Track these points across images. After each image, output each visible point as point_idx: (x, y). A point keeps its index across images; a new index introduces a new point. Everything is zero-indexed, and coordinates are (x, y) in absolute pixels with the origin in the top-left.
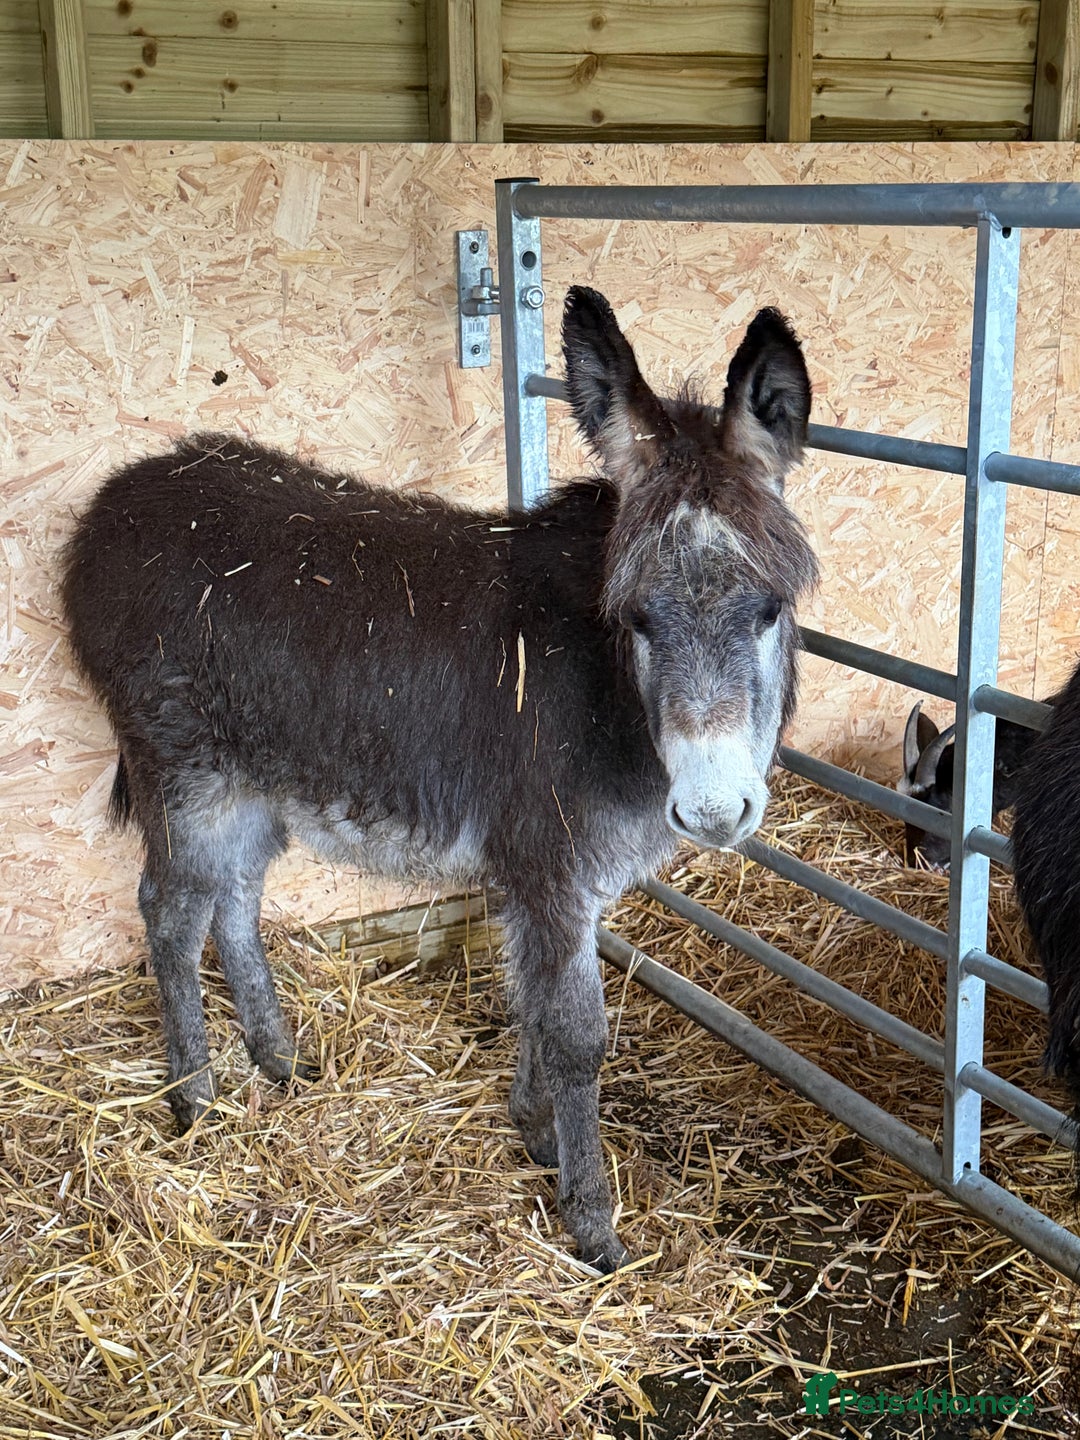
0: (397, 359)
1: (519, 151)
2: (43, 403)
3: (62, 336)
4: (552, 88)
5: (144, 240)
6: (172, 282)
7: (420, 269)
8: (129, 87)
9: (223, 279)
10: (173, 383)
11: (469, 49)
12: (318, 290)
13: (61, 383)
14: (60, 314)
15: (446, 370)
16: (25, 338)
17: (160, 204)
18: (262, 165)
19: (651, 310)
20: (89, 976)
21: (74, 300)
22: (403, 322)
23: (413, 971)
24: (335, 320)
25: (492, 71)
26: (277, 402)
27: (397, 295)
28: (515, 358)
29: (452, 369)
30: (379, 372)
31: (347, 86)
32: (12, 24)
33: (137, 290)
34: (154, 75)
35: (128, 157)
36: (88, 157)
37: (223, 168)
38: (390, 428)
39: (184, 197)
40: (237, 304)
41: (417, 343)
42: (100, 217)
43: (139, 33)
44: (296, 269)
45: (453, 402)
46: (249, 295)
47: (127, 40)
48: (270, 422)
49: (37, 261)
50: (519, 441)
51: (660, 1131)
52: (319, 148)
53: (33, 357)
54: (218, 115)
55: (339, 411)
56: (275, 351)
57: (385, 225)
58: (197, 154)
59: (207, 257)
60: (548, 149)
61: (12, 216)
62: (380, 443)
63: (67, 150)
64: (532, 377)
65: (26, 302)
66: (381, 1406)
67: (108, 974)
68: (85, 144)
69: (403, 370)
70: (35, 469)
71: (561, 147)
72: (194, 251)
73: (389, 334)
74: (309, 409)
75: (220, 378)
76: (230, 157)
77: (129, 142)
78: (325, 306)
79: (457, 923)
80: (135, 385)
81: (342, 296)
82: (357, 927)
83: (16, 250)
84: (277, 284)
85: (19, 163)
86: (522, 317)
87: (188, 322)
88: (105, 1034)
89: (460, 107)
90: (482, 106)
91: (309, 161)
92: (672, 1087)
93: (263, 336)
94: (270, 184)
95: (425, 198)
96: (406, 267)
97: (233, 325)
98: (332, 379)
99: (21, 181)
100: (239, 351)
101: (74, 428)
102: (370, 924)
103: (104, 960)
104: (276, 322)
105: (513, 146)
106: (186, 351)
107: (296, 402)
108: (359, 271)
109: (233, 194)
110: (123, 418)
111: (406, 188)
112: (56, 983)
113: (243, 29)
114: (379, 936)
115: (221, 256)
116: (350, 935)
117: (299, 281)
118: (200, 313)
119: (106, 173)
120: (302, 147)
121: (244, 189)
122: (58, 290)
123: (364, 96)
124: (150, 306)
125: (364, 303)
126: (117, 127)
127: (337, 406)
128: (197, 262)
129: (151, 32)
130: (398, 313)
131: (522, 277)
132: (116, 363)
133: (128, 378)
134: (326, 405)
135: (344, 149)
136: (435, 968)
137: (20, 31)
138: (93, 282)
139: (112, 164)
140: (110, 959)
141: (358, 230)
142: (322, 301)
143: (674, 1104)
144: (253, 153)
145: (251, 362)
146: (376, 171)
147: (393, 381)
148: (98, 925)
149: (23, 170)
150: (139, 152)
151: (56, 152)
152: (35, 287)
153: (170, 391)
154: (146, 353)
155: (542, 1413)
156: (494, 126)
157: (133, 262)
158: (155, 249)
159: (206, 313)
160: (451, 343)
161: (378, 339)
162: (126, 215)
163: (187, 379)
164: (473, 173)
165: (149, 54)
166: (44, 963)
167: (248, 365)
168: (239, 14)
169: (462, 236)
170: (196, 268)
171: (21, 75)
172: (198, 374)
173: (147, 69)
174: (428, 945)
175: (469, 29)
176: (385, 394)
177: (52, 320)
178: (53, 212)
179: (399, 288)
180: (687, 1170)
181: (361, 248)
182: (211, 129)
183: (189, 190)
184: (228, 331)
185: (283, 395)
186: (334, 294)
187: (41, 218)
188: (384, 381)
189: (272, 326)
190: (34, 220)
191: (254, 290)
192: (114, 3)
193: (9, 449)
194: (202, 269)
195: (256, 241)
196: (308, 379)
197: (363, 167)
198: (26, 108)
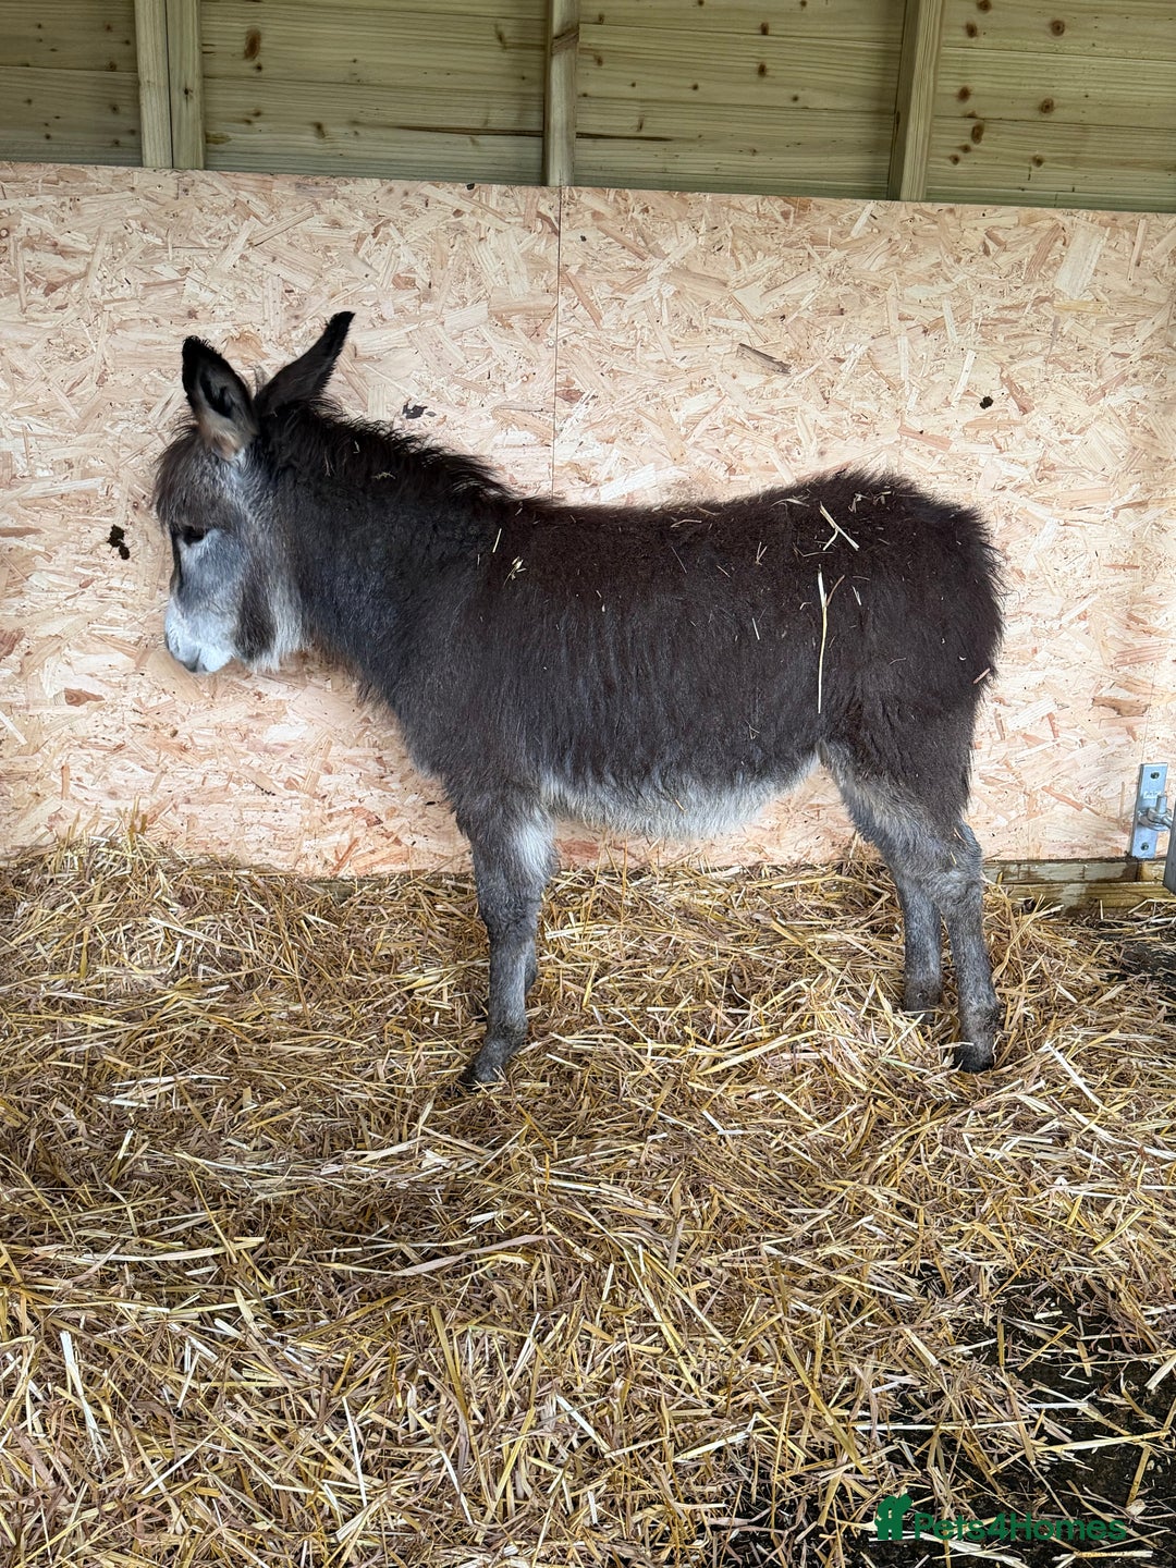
0: (1138, 397)
2: (845, 414)
3: (870, 359)
5: (948, 286)
6: (963, 321)
8: (956, 160)
9: (1006, 321)
10: (948, 404)
12: (1082, 335)
13: (862, 399)
14: (871, 343)
16: (841, 361)
17: (966, 257)
18: (1055, 229)
20: (797, 867)
21: (885, 332)
22: (1149, 366)
23: (1056, 914)
24: (1091, 361)
26: (1028, 426)
27: (1149, 343)
30: (1121, 407)
31: (1136, 164)
32: (875, 105)
33: (935, 327)
34: (978, 151)
35: (948, 218)
36: (917, 216)
37: (1022, 229)
38: (1120, 455)
39: (987, 252)
40: (1012, 342)
41: (1158, 385)
42: (920, 266)
43: (972, 116)
44: (1067, 315)
46: (1024, 335)
47: (962, 121)
48: (1021, 443)
49: (862, 300)
52: (1106, 216)
53: (844, 377)
54: (1023, 185)
55: (1080, 437)
56: (1036, 383)
57: (1149, 282)
58: (1006, 217)
59: (996, 302)
61: (850, 262)
62: (1109, 467)
63: (901, 210)
65: (848, 332)
66: (1023, 1242)
67: (812, 867)
68: (917, 205)
69: (1142, 407)
72: (986, 297)
73: (1135, 376)
74: (1054, 434)
75: (987, 403)
76: (1032, 220)
77: (952, 205)
78: (1085, 348)
79: (1098, 881)
80: (918, 404)
81: (1101, 340)
82: (1013, 868)
83: (848, 289)
84: (1049, 327)
85: (863, 219)
87: (971, 354)
88: (807, 913)
91: (1096, 226)
93: (1029, 371)
94: (1059, 244)
96: (1161, 319)
97: (1005, 359)
98: (1078, 409)
99: (863, 233)
100: (1008, 382)
101: (864, 435)
102: (1024, 868)
103: (812, 856)
104: (1042, 358)
106: (964, 378)
107: (1046, 428)
108: (1119, 321)
109: (1026, 253)
110: (903, 430)
111: (1174, 253)
112: (775, 867)
113: (1058, 114)
114: (1031, 879)
115: (1007, 302)
116: (1006, 874)
117: (1066, 327)
118: (981, 348)
119: (929, 230)
120: (1091, 214)
121: (1037, 248)
122: (875, 323)
123: (1148, 173)
124: (943, 340)
125: (1119, 348)
126: (942, 193)
127: (1079, 433)
128: (986, 305)
129: (982, 115)
130: (1147, 358)
132: (907, 385)
133: (914, 398)
134: (1069, 431)
135: (1127, 217)
136: (1073, 913)
137: (880, 112)
139: (935, 223)
140: (817, 857)
141: (1126, 286)
142: (1084, 343)
144: (1049, 217)
145: (1014, 391)
146: (1150, 237)
147: (1131, 416)
148: (811, 829)
149: (866, 225)
150: (958, 214)
151: (893, 210)
152: (857, 320)
153: (945, 410)
154: (932, 378)
155: (1155, 1279)
157: (937, 303)
158: (956, 293)
159: (986, 348)
161: (1125, 378)
162: (938, 265)
163: (960, 401)
165: (977, 134)
166: (768, 850)
167: (1011, 393)
168: (1056, 101)
170: (985, 311)
171: (874, 148)
172: (969, 398)
173: (974, 146)
174: (1071, 895)
176: (1123, 427)
177: (865, 348)
178: (881, 261)
179: (1151, 337)
181: (1126, 301)
182: (1016, 197)
183: (992, 246)
184: (1001, 364)
185: (1036, 421)
186: (1095, 339)
187: (872, 265)
188: (1124, 415)
189: (1038, 362)
190: (866, 265)
191: (1028, 332)
192: (956, 91)
193: (813, 448)
194: (991, 312)
195: (1038, 291)
196: (1059, 408)
197: (1140, 232)
198: (872, 176)
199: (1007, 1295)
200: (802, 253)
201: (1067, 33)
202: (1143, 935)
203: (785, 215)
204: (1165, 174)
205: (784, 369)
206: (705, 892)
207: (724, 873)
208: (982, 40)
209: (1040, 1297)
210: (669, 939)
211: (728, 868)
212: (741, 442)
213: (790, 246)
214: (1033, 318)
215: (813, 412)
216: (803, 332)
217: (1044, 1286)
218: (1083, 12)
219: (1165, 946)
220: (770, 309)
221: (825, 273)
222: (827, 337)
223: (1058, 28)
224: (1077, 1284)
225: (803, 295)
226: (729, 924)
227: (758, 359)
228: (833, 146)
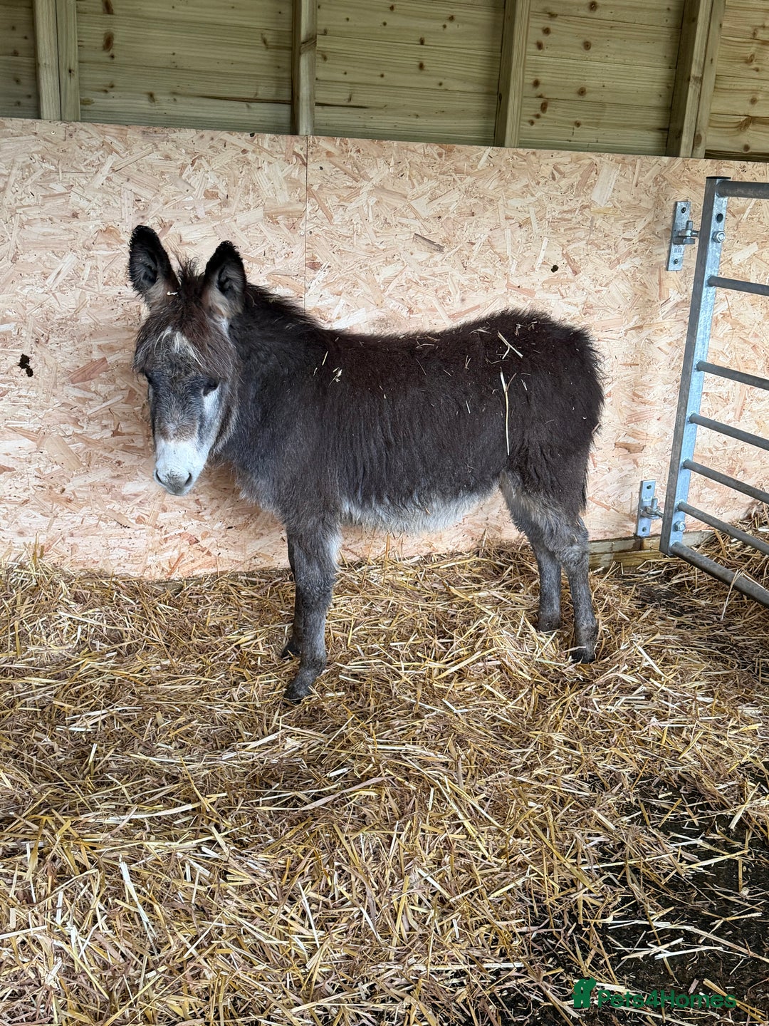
0: (637, 264)
1: (711, 163)
2: (476, 276)
3: (489, 242)
4: (727, 133)
5: (533, 199)
6: (541, 220)
7: (656, 220)
8: (532, 123)
9: (565, 220)
10: (533, 269)
11: (695, 110)
12: (607, 227)
13: (485, 267)
14: (490, 233)
15: (660, 270)
16: (473, 244)
17: (542, 181)
18: (591, 164)
19: (763, 248)
20: (453, 555)
21: (497, 227)
22: (643, 246)
24: (611, 243)
25: (704, 121)
26: (578, 282)
27: (643, 232)
28: (705, 267)
29: (662, 270)
30: (628, 270)
31: (630, 127)
32: (485, 89)
33: (526, 223)
34: (544, 118)
35: (532, 157)
36: (515, 157)
37: (573, 165)
38: (628, 299)
39: (554, 178)
40: (569, 232)
41: (648, 257)
42: (517, 186)
44: (598, 216)
45: (660, 287)
46: (575, 228)
47: (535, 100)
48: (574, 293)
49: (485, 207)
50: (699, 308)
51: (743, 659)
52: (619, 157)
53: (475, 253)
54: (570, 138)
55: (606, 288)
56: (582, 257)
57: (643, 196)
58: (564, 157)
59: (559, 208)
60: (726, 163)
61: (477, 184)
62: (622, 306)
63: (506, 152)
64: (712, 277)
65: (477, 227)
66: (639, 756)
67: (461, 554)
68: (515, 150)
69: (639, 270)
70: (467, 308)
71: (732, 162)
72: (554, 205)
74: (592, 287)
75: (555, 269)
76: (579, 159)
77: (534, 150)
78: (608, 235)
79: (620, 552)
80: (517, 270)
81: (617, 230)
83: (476, 200)
84: (588, 223)
85: (484, 158)
86: (712, 247)
87: (545, 240)
88: (464, 581)
89: (686, 139)
90: (697, 139)
91: (613, 163)
92: (744, 640)
93: (578, 248)
94: (594, 173)
95: (664, 184)
96: (649, 218)
98: (605, 272)
99: (484, 167)
100: (566, 256)
101: (487, 289)
103: (460, 547)
104: (585, 242)
105: (710, 160)
106: (542, 254)
107: (587, 283)
108: (627, 219)
109: (575, 179)
110: (509, 285)
111: (656, 179)
112: (439, 555)
113: (589, 97)
115: (566, 208)
117: (598, 223)
118: (551, 236)
119: (521, 165)
120: (611, 156)
121: (581, 176)
122: (492, 221)
124: (530, 231)
125: (627, 235)
126: (527, 143)
127: (605, 286)
128: (553, 210)
129: (547, 96)
130: (641, 241)
131: (715, 226)
132: (510, 258)
133: (514, 266)
134: (600, 285)
135: (630, 158)
138: (507, 218)
139: (525, 160)
140: (463, 547)
141: (630, 198)
142: (607, 232)
143: (747, 649)
144: (588, 158)
145: (570, 261)
146: (643, 170)
147: (633, 275)
148: (460, 530)
149: (486, 162)
150: (538, 156)
151: (501, 153)
152: (482, 219)
153: (532, 274)
154: (524, 254)
155: (717, 769)
156: (701, 150)
157: (526, 209)
158: (537, 203)
159: (554, 236)
160: (664, 258)
161: (630, 253)
162: (527, 186)
163: (540, 268)
164: (688, 173)
165: (544, 107)
166: (434, 545)
167: (568, 263)
168: (587, 89)
169: (679, 204)
170: (553, 214)
172: (545, 266)
173: (542, 115)
174: (605, 561)
175: (697, 101)
176: (629, 282)
177: (486, 236)
178: (495, 183)
179: (644, 228)
180: (761, 678)
181: (632, 207)
182: (567, 145)
183: (557, 175)
184: (563, 245)
185: (582, 279)
186: (614, 230)
187: (490, 186)
188: (630, 275)
189: (582, 244)
190: (486, 187)
191: (577, 226)
192: (532, 81)
193: (458, 297)
194: (556, 214)
195: (583, 201)
196: (594, 271)
197: (637, 167)
198: (486, 131)
199: (639, 787)
200: (450, 178)
201: (592, 49)
202: (648, 581)
203: (440, 155)
204: (646, 133)
205: (440, 249)
206: (402, 573)
207: (410, 561)
208: (546, 51)
209: (658, 785)
210: (389, 602)
211: (412, 557)
212: (416, 293)
213: (443, 173)
214: (580, 218)
215: (458, 276)
216: (451, 226)
217: (657, 780)
218: (601, 36)
219: (661, 587)
220: (432, 212)
221: (463, 191)
222: (465, 229)
223: (587, 46)
224: (674, 777)
225: (451, 203)
226: (419, 591)
227: (426, 243)
228: (463, 113)
